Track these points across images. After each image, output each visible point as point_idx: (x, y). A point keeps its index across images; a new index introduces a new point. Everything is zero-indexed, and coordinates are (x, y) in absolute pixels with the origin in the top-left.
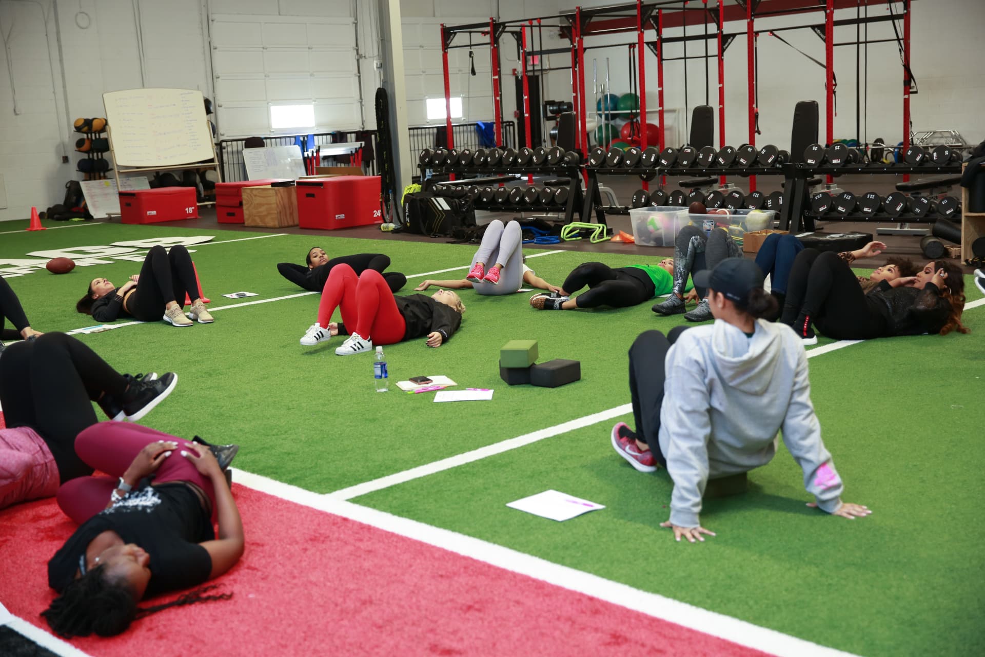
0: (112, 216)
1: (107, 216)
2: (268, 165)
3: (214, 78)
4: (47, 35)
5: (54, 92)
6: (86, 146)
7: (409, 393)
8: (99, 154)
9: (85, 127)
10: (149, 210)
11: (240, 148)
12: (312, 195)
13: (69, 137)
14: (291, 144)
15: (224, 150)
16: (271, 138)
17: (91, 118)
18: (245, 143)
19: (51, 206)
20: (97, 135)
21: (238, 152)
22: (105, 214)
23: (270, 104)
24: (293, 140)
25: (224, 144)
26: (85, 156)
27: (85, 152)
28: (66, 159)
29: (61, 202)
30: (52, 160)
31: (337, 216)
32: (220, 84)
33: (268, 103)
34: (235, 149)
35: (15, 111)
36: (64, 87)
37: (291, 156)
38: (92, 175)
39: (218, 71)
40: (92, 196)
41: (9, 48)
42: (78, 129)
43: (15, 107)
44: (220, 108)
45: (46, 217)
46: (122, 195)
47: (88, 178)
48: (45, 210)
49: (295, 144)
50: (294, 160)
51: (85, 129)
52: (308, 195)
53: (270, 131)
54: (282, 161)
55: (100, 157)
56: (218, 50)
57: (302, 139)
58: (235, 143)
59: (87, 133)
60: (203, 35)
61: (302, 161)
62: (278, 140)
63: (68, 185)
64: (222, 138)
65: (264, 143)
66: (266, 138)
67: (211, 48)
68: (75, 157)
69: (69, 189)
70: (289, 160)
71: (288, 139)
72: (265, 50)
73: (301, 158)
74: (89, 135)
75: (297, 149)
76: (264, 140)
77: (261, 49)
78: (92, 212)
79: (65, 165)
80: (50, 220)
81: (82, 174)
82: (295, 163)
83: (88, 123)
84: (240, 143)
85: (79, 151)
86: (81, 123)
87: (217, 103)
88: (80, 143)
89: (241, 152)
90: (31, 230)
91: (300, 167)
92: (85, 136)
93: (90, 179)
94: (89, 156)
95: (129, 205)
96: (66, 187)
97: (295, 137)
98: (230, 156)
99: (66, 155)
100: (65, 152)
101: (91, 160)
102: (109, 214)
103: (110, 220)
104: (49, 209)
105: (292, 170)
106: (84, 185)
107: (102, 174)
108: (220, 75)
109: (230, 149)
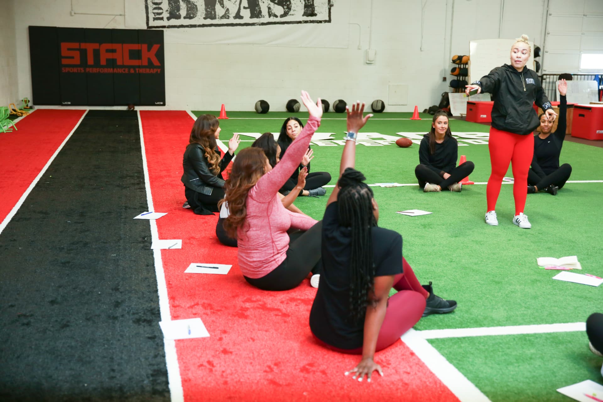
0: (463, 115)
1: (460, 115)
2: (572, 92)
3: (546, 33)
4: (446, 5)
5: (445, 39)
6: (457, 72)
7: (540, 268)
8: (464, 77)
9: (457, 60)
10: (482, 114)
11: (555, 80)
12: (583, 116)
13: (448, 66)
14: (591, 80)
15: (544, 81)
16: (577, 75)
17: (462, 55)
18: (559, 77)
19: (431, 106)
20: (464, 66)
21: (553, 82)
22: (459, 113)
23: (582, 52)
24: (593, 77)
25: (545, 77)
26: (455, 78)
27: (456, 75)
28: (445, 79)
29: (437, 104)
30: (437, 79)
31: (597, 131)
32: (549, 38)
33: (580, 52)
34: (551, 80)
35: (421, 49)
36: (451, 36)
37: (590, 88)
38: (457, 90)
39: (549, 29)
40: (454, 102)
41: (424, 12)
42: (454, 62)
43: (421, 46)
44: (547, 53)
45: (427, 112)
46: (469, 103)
47: (455, 91)
48: (428, 108)
49: (594, 80)
50: (592, 90)
51: (458, 61)
52: (581, 115)
53: (579, 71)
54: (584, 91)
55: (464, 79)
56: (552, 15)
57: (600, 77)
58: (552, 77)
59: (459, 64)
60: (544, 6)
61: (597, 92)
62: (583, 77)
63: (443, 95)
64: (544, 73)
65: (572, 77)
66: (574, 75)
67: (548, 14)
68: (450, 78)
69: (443, 96)
70: (589, 90)
71: (590, 77)
72: (585, 17)
73: (597, 89)
74: (460, 66)
75: (596, 83)
76: (573, 76)
77: (583, 16)
78: (453, 112)
79: (444, 83)
80: (429, 114)
81: (452, 89)
82: (592, 93)
83: (460, 58)
84: (555, 76)
85: (452, 75)
86: (456, 58)
87: (545, 50)
88: (453, 70)
89: (555, 83)
90: (412, 119)
91: (595, 95)
92: (457, 66)
93: (456, 92)
94: (457, 78)
95: (471, 110)
96: (442, 96)
97: (595, 75)
98: (547, 85)
99: (445, 77)
100: (445, 75)
101: (458, 81)
102: (462, 114)
103: (461, 118)
104: (430, 108)
105: (589, 97)
106: (451, 96)
107: (463, 90)
108: (550, 32)
109: (548, 80)
